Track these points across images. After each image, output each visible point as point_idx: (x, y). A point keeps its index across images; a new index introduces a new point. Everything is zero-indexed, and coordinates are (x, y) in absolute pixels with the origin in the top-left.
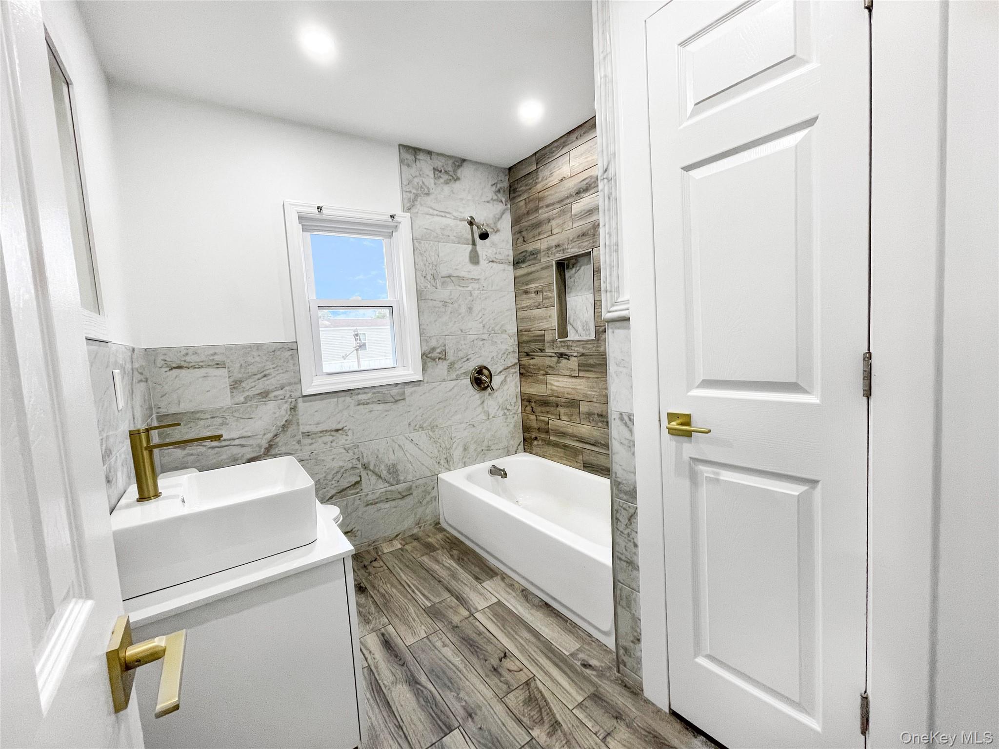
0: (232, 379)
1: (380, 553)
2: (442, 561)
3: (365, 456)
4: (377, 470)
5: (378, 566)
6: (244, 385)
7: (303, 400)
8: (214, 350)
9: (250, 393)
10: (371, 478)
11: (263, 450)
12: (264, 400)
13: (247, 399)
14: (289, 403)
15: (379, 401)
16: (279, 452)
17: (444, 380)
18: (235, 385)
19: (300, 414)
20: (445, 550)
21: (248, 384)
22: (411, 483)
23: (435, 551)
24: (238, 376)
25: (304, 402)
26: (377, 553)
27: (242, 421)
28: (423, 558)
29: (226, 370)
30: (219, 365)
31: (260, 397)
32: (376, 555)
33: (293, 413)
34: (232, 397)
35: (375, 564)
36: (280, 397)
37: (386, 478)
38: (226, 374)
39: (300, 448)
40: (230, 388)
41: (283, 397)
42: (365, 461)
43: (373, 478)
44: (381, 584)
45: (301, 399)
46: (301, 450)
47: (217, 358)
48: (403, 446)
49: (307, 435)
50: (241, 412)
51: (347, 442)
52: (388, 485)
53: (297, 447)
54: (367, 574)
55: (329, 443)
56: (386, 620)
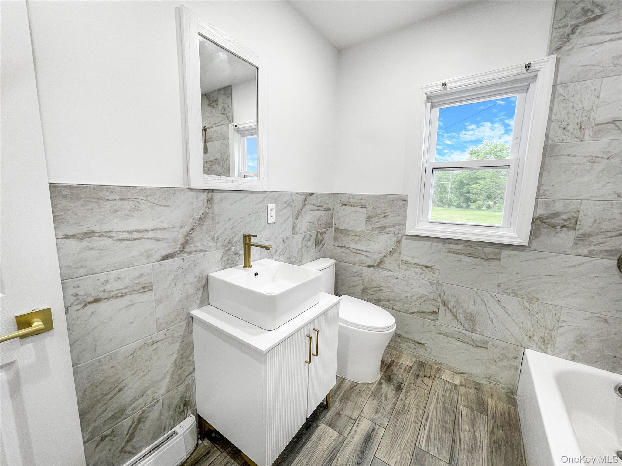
0: (367, 215)
1: (437, 376)
2: (478, 427)
3: (446, 295)
4: (454, 311)
5: (426, 383)
6: (373, 220)
7: (406, 237)
8: (361, 197)
9: (375, 226)
10: (447, 315)
11: (376, 263)
12: (382, 232)
13: (373, 229)
14: (396, 237)
15: (470, 254)
16: (385, 267)
17: (565, 253)
18: (369, 219)
19: (403, 247)
20: (492, 422)
21: (375, 220)
22: (488, 339)
23: (482, 413)
24: (370, 213)
25: (407, 239)
26: (436, 373)
27: (369, 241)
28: (464, 408)
29: (365, 210)
30: (363, 206)
31: (380, 230)
32: (434, 373)
33: (398, 245)
34: (366, 226)
35: (426, 380)
36: (391, 233)
37: (462, 321)
38: (365, 212)
39: (398, 270)
40: (366, 221)
41: (393, 233)
42: (445, 299)
43: (450, 316)
44: (412, 397)
45: (405, 236)
46: (399, 271)
47: (363, 202)
48: (486, 302)
49: (405, 262)
50: (369, 236)
51: (433, 278)
52: (462, 328)
53: (397, 268)
54: (413, 382)
55: (419, 274)
56: (386, 423)
